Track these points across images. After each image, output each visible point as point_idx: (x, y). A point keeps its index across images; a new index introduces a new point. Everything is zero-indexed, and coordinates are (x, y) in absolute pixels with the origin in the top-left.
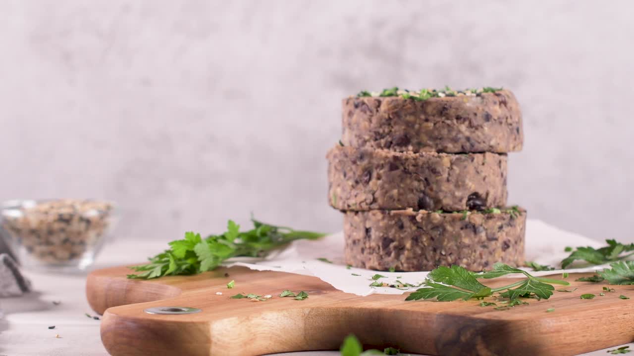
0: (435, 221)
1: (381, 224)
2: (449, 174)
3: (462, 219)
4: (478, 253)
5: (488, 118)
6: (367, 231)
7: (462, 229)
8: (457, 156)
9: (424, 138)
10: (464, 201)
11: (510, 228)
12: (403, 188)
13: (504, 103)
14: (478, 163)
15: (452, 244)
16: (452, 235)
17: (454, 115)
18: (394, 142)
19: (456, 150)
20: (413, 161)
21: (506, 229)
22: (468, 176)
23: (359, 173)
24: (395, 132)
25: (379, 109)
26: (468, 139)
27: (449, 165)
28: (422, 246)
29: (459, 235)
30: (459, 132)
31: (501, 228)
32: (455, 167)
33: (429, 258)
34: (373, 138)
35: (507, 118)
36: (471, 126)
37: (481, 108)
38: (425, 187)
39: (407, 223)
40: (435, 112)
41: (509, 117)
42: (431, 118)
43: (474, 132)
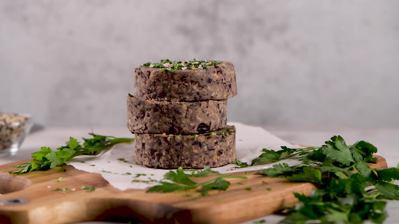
0: (178, 141)
1: (150, 141)
2: (186, 114)
3: (193, 139)
4: (203, 158)
5: (210, 81)
6: (143, 145)
7: (193, 145)
8: (191, 103)
9: (173, 94)
10: (196, 129)
11: (222, 142)
12: (161, 122)
13: (220, 72)
14: (203, 106)
15: (187, 153)
16: (187, 148)
17: (189, 80)
18: (157, 95)
19: (191, 100)
20: (166, 107)
21: (220, 144)
22: (198, 115)
23: (138, 112)
24: (158, 89)
25: (149, 76)
26: (198, 93)
27: (186, 109)
28: (171, 154)
29: (191, 149)
30: (193, 89)
31: (216, 143)
32: (190, 110)
33: (175, 161)
34: (147, 92)
35: (222, 80)
36: (199, 86)
37: (205, 76)
38: (173, 121)
39: (163, 141)
40: (179, 79)
41: (224, 79)
42: (177, 82)
43: (201, 89)
